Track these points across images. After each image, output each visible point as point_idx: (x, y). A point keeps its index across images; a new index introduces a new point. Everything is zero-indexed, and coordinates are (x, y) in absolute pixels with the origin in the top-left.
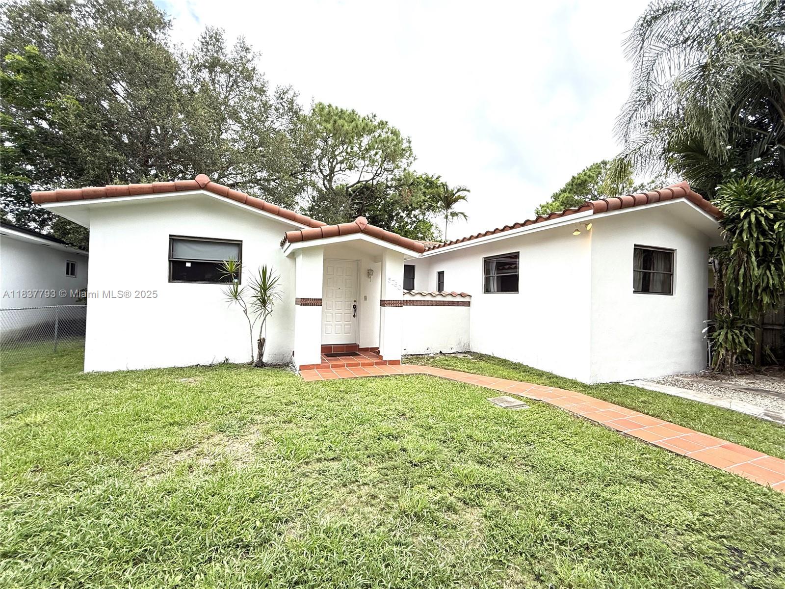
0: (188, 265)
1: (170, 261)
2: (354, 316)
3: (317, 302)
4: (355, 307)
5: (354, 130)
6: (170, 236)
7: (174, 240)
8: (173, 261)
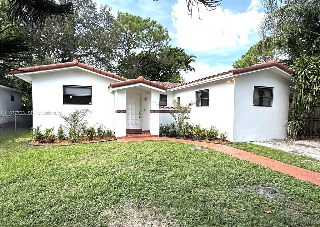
0: (71, 97)
1: (63, 96)
2: (140, 117)
3: (124, 112)
4: (140, 113)
5: (139, 27)
6: (63, 85)
7: (65, 87)
8: (65, 96)
